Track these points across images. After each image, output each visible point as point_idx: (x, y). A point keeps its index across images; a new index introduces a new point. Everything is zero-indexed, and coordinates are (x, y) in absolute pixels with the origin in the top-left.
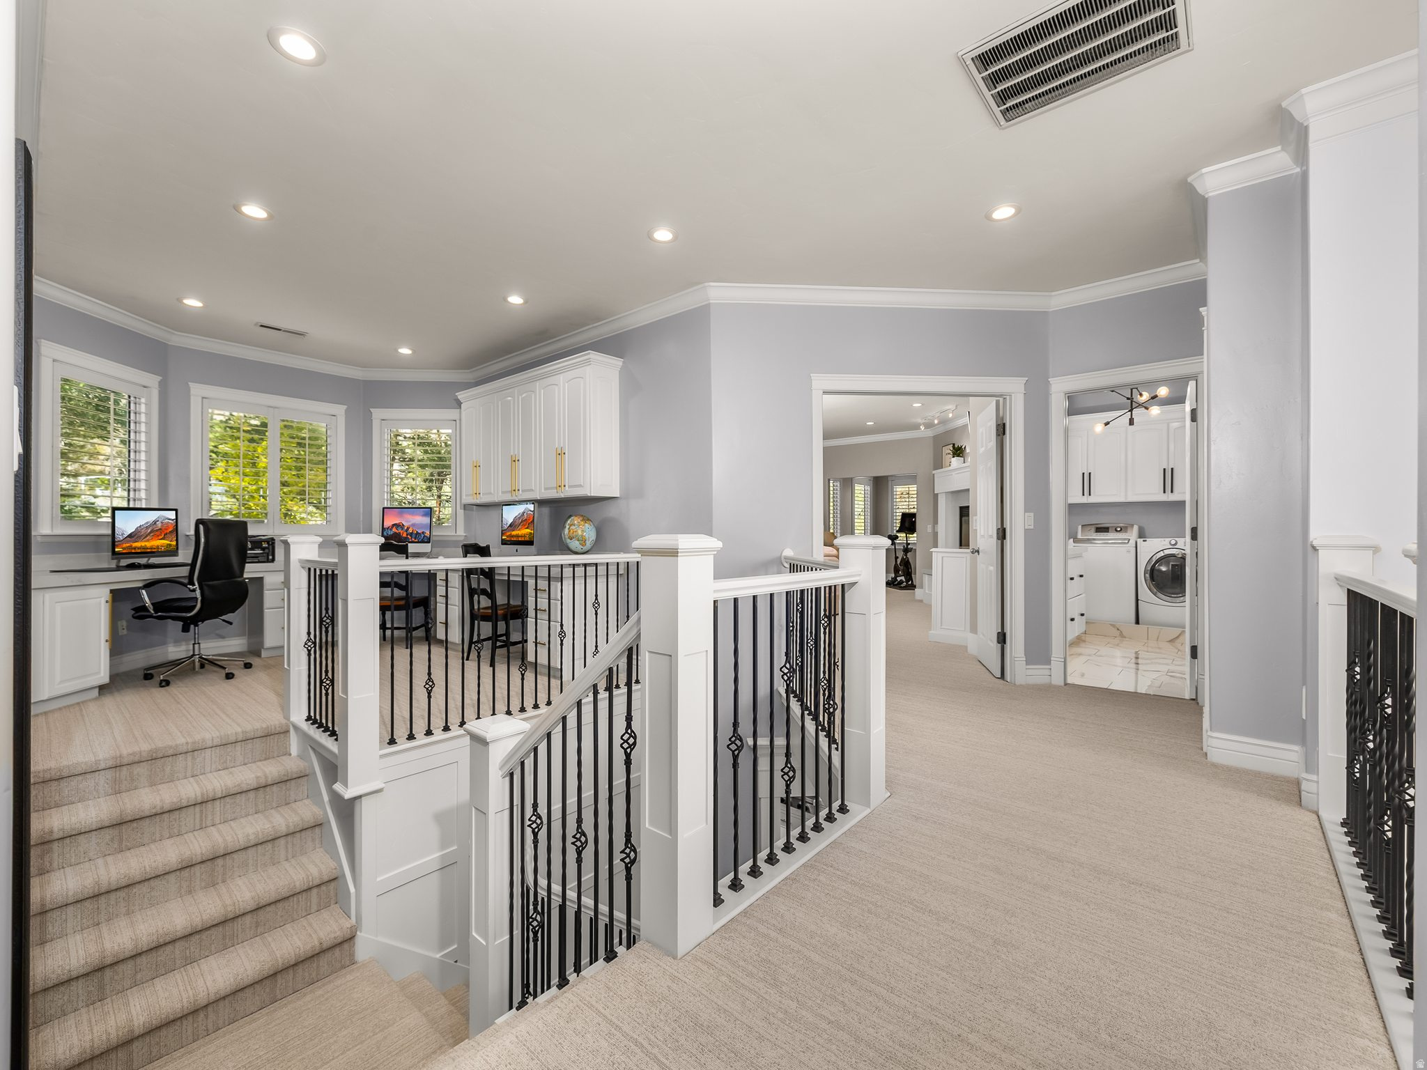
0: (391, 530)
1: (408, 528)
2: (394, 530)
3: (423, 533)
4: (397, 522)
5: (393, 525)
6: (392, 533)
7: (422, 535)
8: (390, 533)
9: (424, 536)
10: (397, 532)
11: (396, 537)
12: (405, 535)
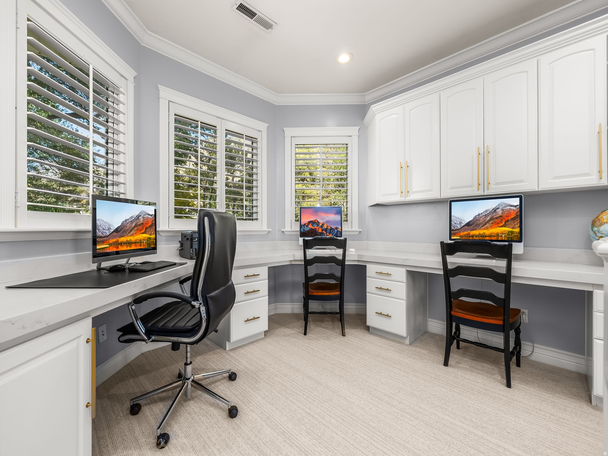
0: (307, 226)
1: (323, 225)
2: (310, 226)
3: (336, 228)
4: (312, 220)
5: (309, 222)
6: (308, 229)
7: (336, 231)
8: (307, 229)
9: (338, 231)
10: (313, 228)
11: (312, 232)
12: (320, 231)
